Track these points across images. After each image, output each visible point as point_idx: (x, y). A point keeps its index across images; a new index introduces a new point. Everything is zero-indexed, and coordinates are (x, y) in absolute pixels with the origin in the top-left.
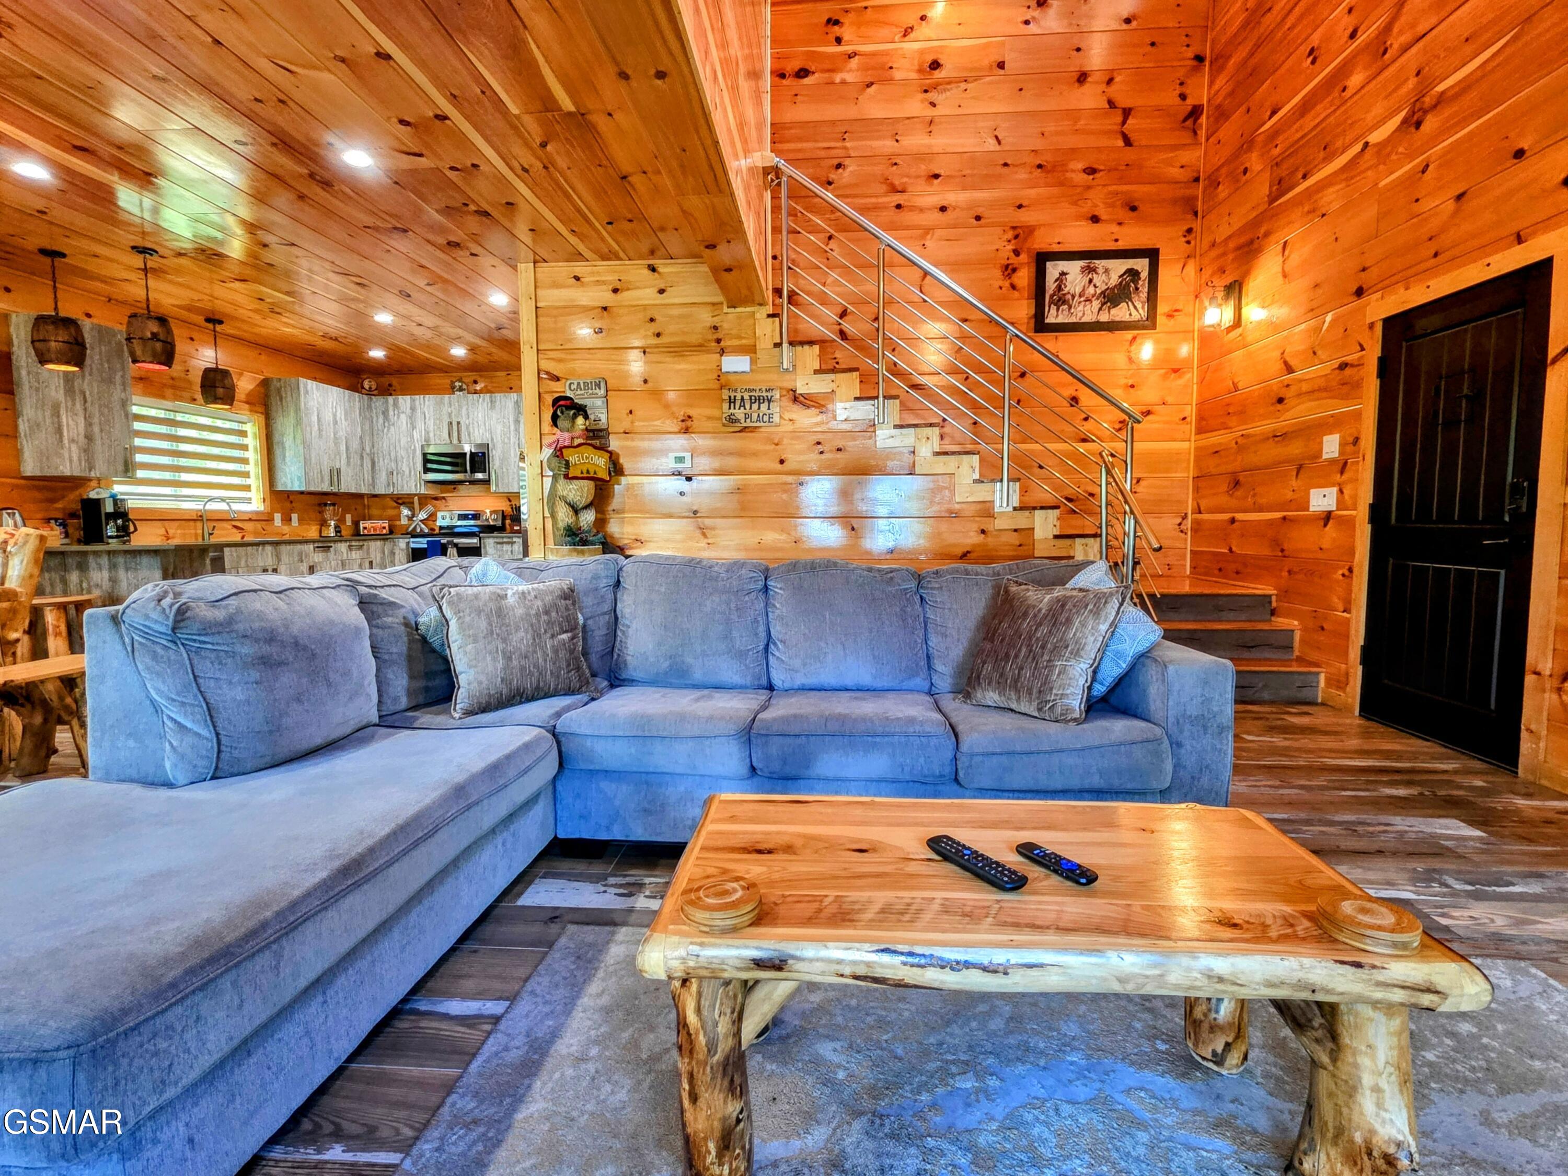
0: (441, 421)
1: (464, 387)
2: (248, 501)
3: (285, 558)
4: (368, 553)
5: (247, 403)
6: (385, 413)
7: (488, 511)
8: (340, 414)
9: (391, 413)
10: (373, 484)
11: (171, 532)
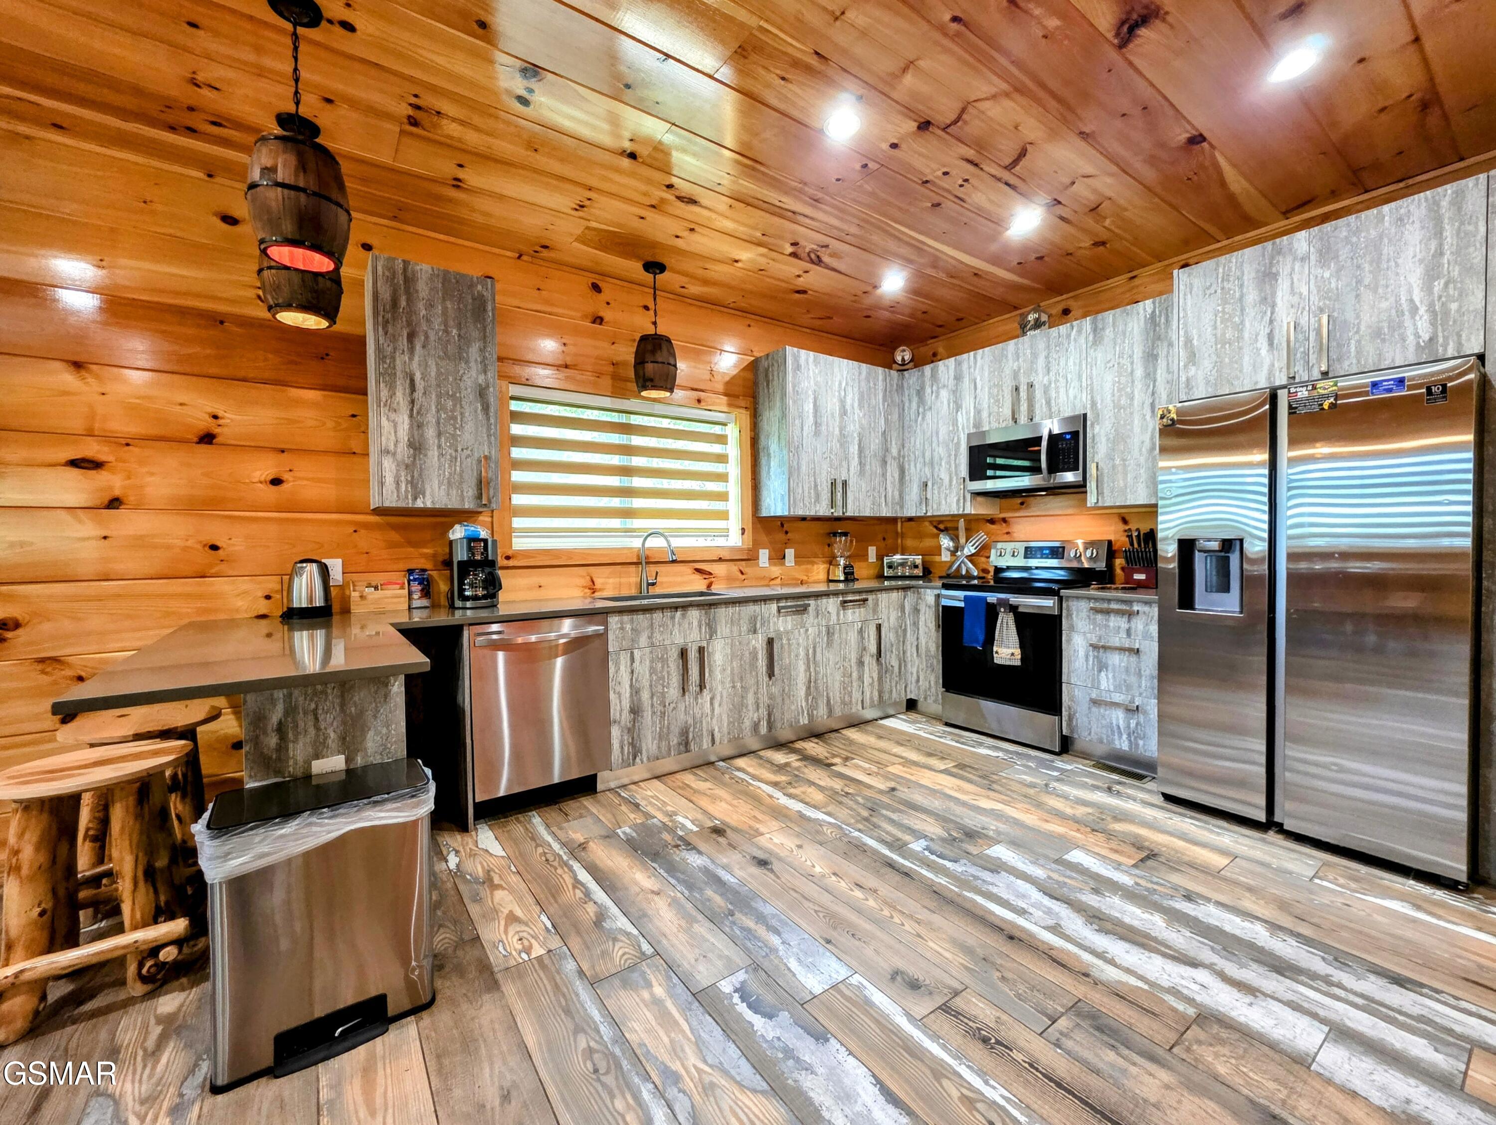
0: (999, 386)
1: (1044, 318)
2: (725, 533)
3: (723, 629)
4: (875, 611)
5: (726, 395)
6: (920, 393)
7: (1080, 543)
8: (852, 399)
9: (928, 390)
10: (901, 502)
11: (599, 582)
